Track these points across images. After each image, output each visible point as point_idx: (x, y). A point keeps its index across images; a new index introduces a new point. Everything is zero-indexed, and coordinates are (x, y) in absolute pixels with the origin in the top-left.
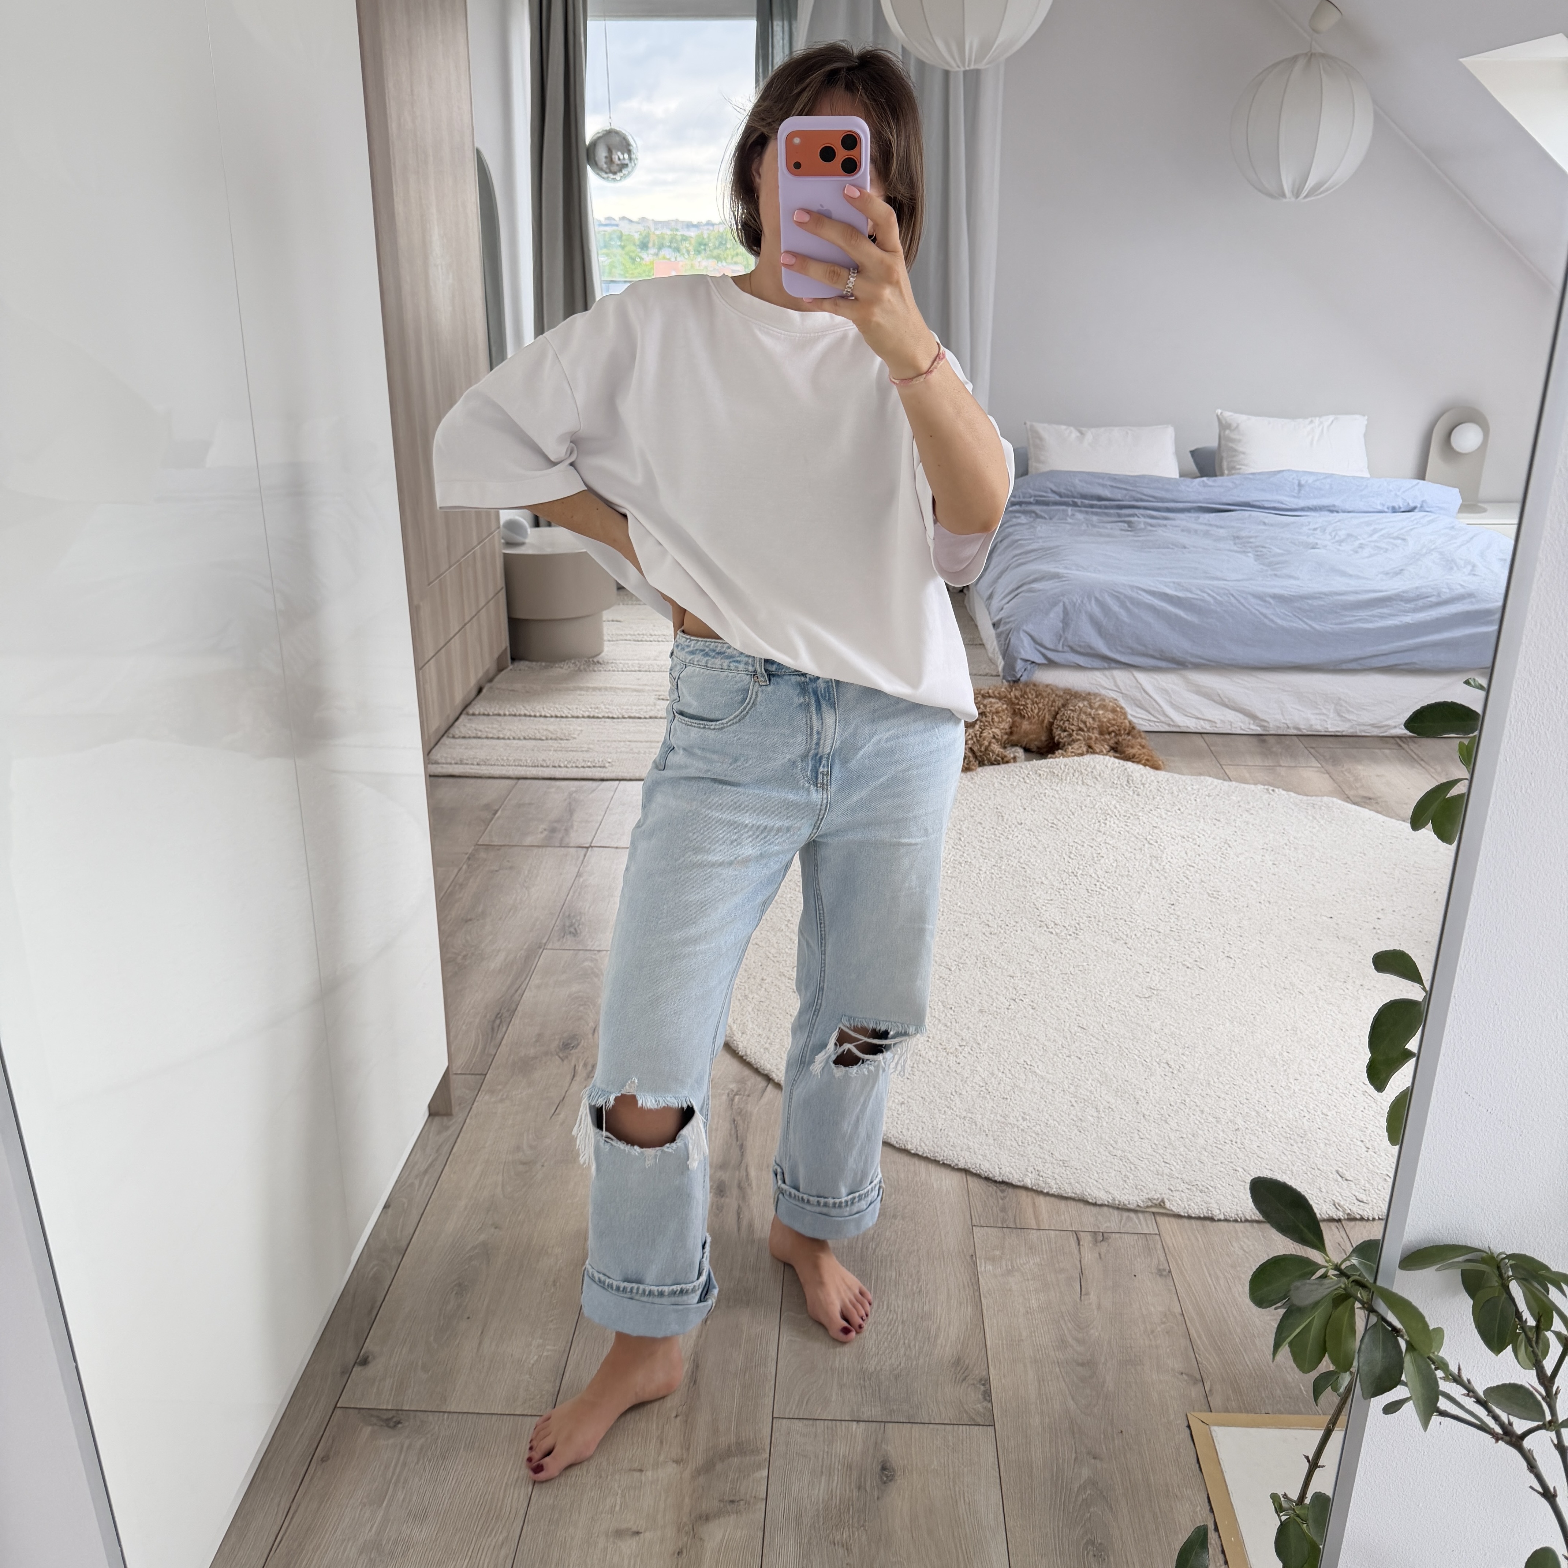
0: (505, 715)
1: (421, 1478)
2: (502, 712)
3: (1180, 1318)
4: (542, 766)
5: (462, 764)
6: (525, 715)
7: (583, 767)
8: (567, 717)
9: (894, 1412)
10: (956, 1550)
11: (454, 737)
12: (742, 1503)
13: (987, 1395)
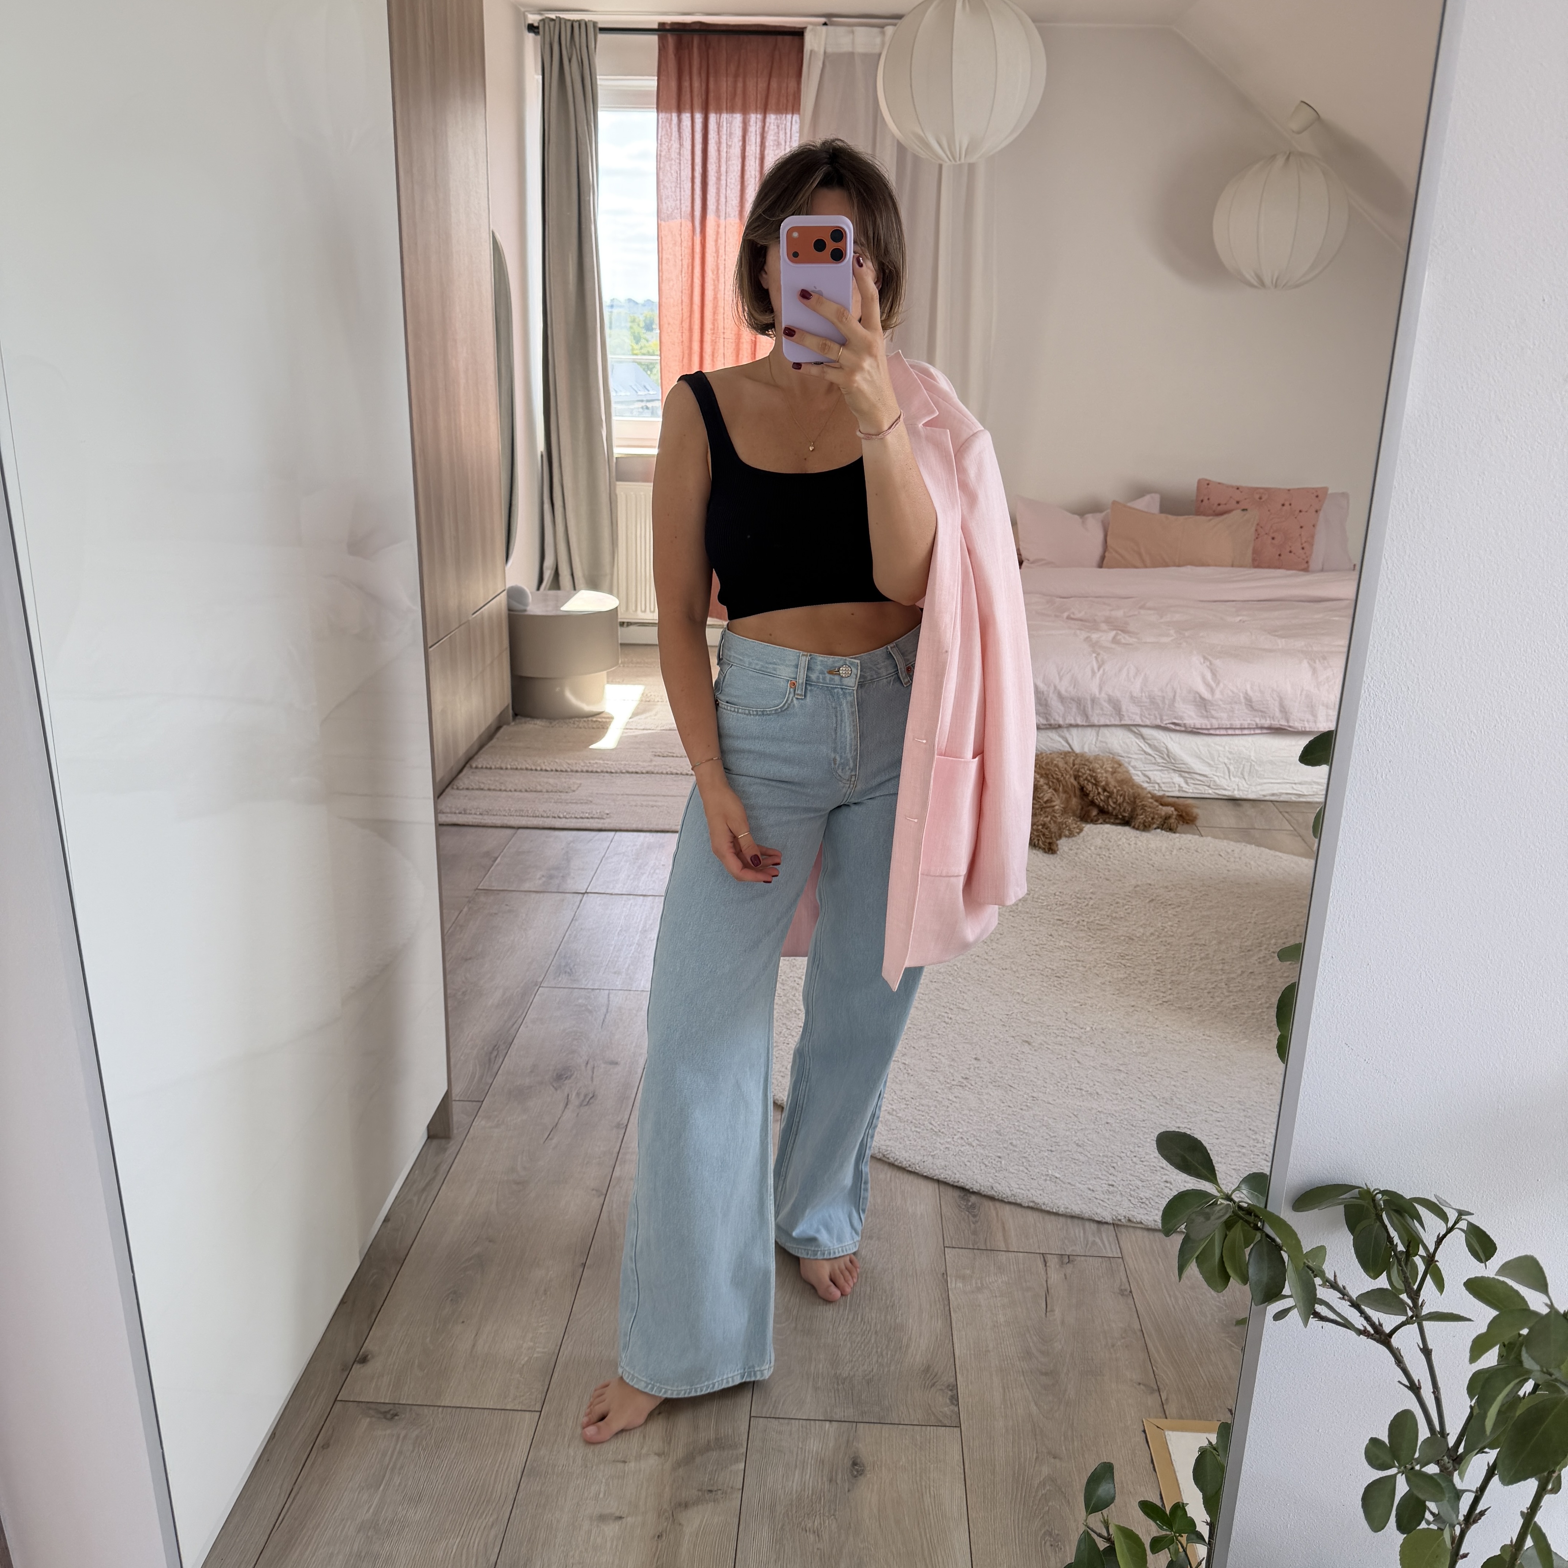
0: (507, 769)
1: (416, 1466)
2: (504, 766)
3: (1139, 1333)
4: (542, 816)
5: (465, 813)
6: (527, 769)
7: (582, 818)
8: (566, 771)
9: (865, 1413)
10: (921, 1538)
11: (458, 789)
12: (719, 1492)
13: (955, 1400)
